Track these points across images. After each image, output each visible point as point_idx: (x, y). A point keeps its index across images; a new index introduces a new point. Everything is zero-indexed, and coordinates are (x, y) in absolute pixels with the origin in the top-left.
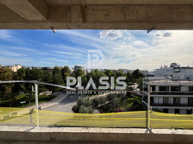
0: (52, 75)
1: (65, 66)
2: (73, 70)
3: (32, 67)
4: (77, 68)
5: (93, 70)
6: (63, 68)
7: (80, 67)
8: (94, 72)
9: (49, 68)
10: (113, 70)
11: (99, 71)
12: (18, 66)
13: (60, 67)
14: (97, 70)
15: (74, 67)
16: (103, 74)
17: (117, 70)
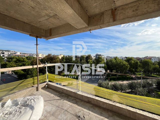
0: (79, 61)
1: (88, 55)
2: (94, 58)
3: (68, 56)
4: (98, 56)
5: (113, 58)
6: (87, 56)
7: (100, 55)
8: (114, 59)
9: (78, 56)
10: (136, 58)
11: (119, 59)
12: (62, 55)
13: (85, 55)
14: (116, 57)
15: (95, 55)
16: (124, 61)
17: (143, 58)
